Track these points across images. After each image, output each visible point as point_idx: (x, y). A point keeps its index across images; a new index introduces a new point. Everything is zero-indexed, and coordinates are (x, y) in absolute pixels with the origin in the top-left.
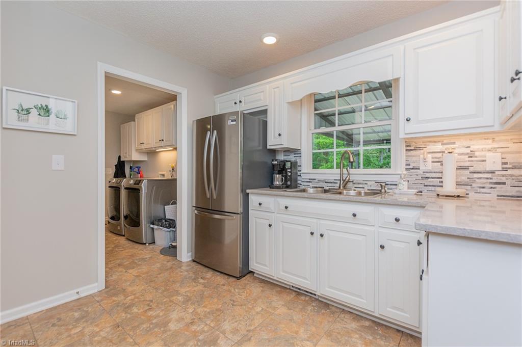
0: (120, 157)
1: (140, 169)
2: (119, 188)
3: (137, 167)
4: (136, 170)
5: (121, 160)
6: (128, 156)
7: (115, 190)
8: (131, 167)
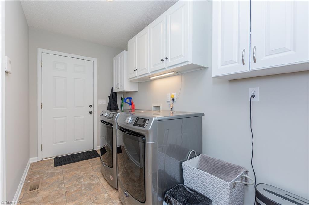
0: (112, 89)
1: (132, 100)
2: (112, 125)
3: (128, 97)
4: (128, 101)
5: (114, 92)
6: (120, 88)
7: (108, 127)
8: (122, 99)
